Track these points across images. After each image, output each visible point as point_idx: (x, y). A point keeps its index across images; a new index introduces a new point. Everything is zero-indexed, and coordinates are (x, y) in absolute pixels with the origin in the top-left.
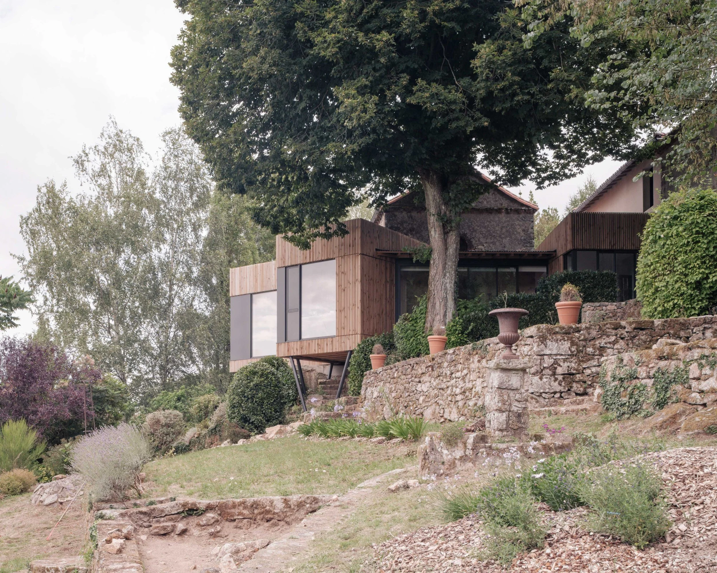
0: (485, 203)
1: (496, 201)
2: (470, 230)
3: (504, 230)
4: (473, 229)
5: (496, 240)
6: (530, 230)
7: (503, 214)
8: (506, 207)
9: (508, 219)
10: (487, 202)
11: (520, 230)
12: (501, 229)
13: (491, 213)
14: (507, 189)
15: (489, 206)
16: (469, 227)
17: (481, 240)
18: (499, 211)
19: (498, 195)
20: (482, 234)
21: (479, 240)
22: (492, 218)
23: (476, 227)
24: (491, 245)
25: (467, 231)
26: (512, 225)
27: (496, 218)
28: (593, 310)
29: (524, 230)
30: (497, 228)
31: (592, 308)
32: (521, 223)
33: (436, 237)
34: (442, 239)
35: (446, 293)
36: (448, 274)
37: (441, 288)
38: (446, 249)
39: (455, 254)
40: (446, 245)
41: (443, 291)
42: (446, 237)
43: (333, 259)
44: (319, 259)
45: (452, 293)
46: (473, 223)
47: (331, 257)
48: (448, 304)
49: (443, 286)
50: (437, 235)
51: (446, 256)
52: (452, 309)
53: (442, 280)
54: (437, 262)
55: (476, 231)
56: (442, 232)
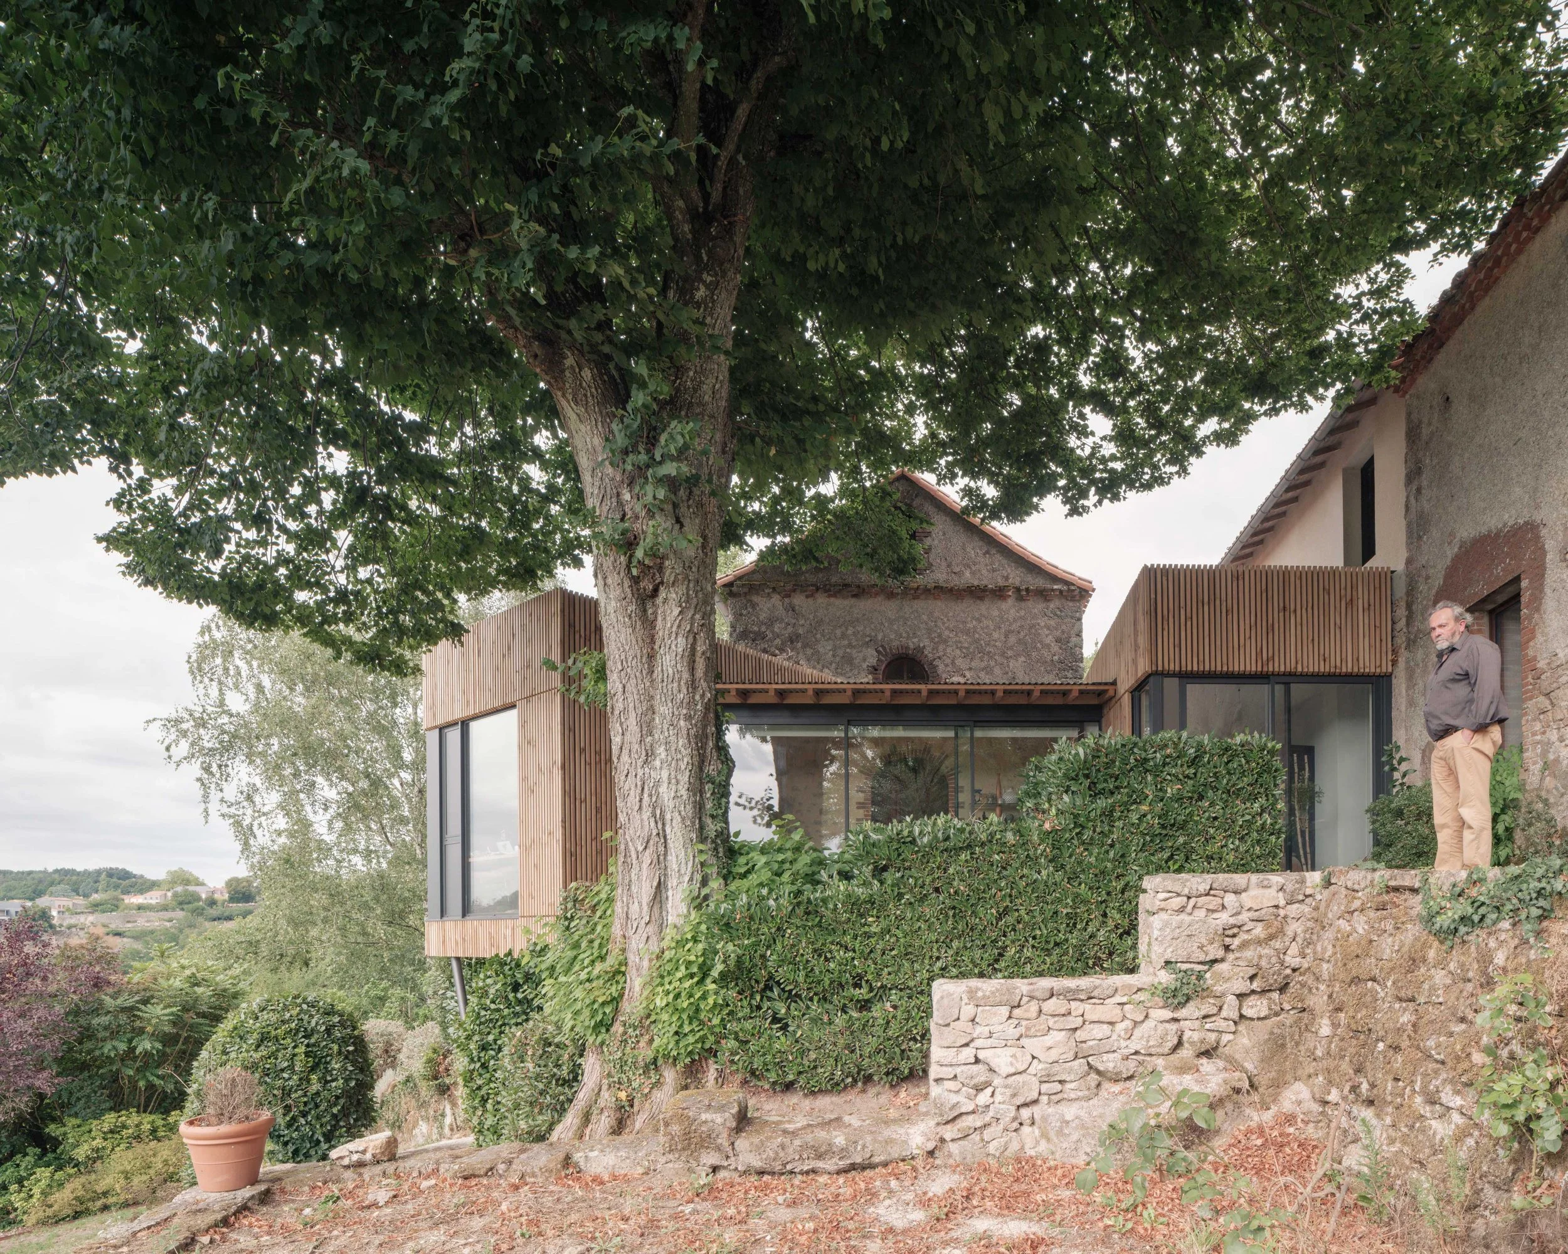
0: (968, 574)
1: (994, 570)
2: (932, 640)
3: (1012, 639)
4: (940, 636)
5: (992, 663)
6: (1074, 639)
7: (1010, 601)
8: (1017, 584)
9: (1022, 613)
10: (973, 573)
11: (1049, 640)
12: (1006, 636)
13: (981, 598)
14: (1002, 528)
15: (976, 583)
16: (929, 631)
17: (959, 662)
18: (999, 593)
19: (998, 557)
20: (961, 648)
21: (953, 663)
22: (985, 612)
23: (947, 633)
24: (982, 675)
25: (926, 642)
26: (1032, 626)
27: (991, 610)
28: (1182, 909)
29: (1058, 640)
30: (996, 635)
31: (1177, 902)
32: (1052, 623)
33: (611, 610)
34: (630, 617)
35: (660, 820)
36: (662, 748)
37: (641, 800)
38: (651, 657)
39: (686, 675)
40: (653, 642)
41: (647, 813)
42: (650, 611)
43: (513, 706)
44: (489, 707)
45: (683, 819)
46: (940, 624)
47: (509, 701)
48: (672, 858)
49: (646, 796)
50: (613, 603)
51: (652, 681)
52: (687, 879)
53: (640, 773)
54: (619, 706)
55: (945, 641)
56: (628, 590)
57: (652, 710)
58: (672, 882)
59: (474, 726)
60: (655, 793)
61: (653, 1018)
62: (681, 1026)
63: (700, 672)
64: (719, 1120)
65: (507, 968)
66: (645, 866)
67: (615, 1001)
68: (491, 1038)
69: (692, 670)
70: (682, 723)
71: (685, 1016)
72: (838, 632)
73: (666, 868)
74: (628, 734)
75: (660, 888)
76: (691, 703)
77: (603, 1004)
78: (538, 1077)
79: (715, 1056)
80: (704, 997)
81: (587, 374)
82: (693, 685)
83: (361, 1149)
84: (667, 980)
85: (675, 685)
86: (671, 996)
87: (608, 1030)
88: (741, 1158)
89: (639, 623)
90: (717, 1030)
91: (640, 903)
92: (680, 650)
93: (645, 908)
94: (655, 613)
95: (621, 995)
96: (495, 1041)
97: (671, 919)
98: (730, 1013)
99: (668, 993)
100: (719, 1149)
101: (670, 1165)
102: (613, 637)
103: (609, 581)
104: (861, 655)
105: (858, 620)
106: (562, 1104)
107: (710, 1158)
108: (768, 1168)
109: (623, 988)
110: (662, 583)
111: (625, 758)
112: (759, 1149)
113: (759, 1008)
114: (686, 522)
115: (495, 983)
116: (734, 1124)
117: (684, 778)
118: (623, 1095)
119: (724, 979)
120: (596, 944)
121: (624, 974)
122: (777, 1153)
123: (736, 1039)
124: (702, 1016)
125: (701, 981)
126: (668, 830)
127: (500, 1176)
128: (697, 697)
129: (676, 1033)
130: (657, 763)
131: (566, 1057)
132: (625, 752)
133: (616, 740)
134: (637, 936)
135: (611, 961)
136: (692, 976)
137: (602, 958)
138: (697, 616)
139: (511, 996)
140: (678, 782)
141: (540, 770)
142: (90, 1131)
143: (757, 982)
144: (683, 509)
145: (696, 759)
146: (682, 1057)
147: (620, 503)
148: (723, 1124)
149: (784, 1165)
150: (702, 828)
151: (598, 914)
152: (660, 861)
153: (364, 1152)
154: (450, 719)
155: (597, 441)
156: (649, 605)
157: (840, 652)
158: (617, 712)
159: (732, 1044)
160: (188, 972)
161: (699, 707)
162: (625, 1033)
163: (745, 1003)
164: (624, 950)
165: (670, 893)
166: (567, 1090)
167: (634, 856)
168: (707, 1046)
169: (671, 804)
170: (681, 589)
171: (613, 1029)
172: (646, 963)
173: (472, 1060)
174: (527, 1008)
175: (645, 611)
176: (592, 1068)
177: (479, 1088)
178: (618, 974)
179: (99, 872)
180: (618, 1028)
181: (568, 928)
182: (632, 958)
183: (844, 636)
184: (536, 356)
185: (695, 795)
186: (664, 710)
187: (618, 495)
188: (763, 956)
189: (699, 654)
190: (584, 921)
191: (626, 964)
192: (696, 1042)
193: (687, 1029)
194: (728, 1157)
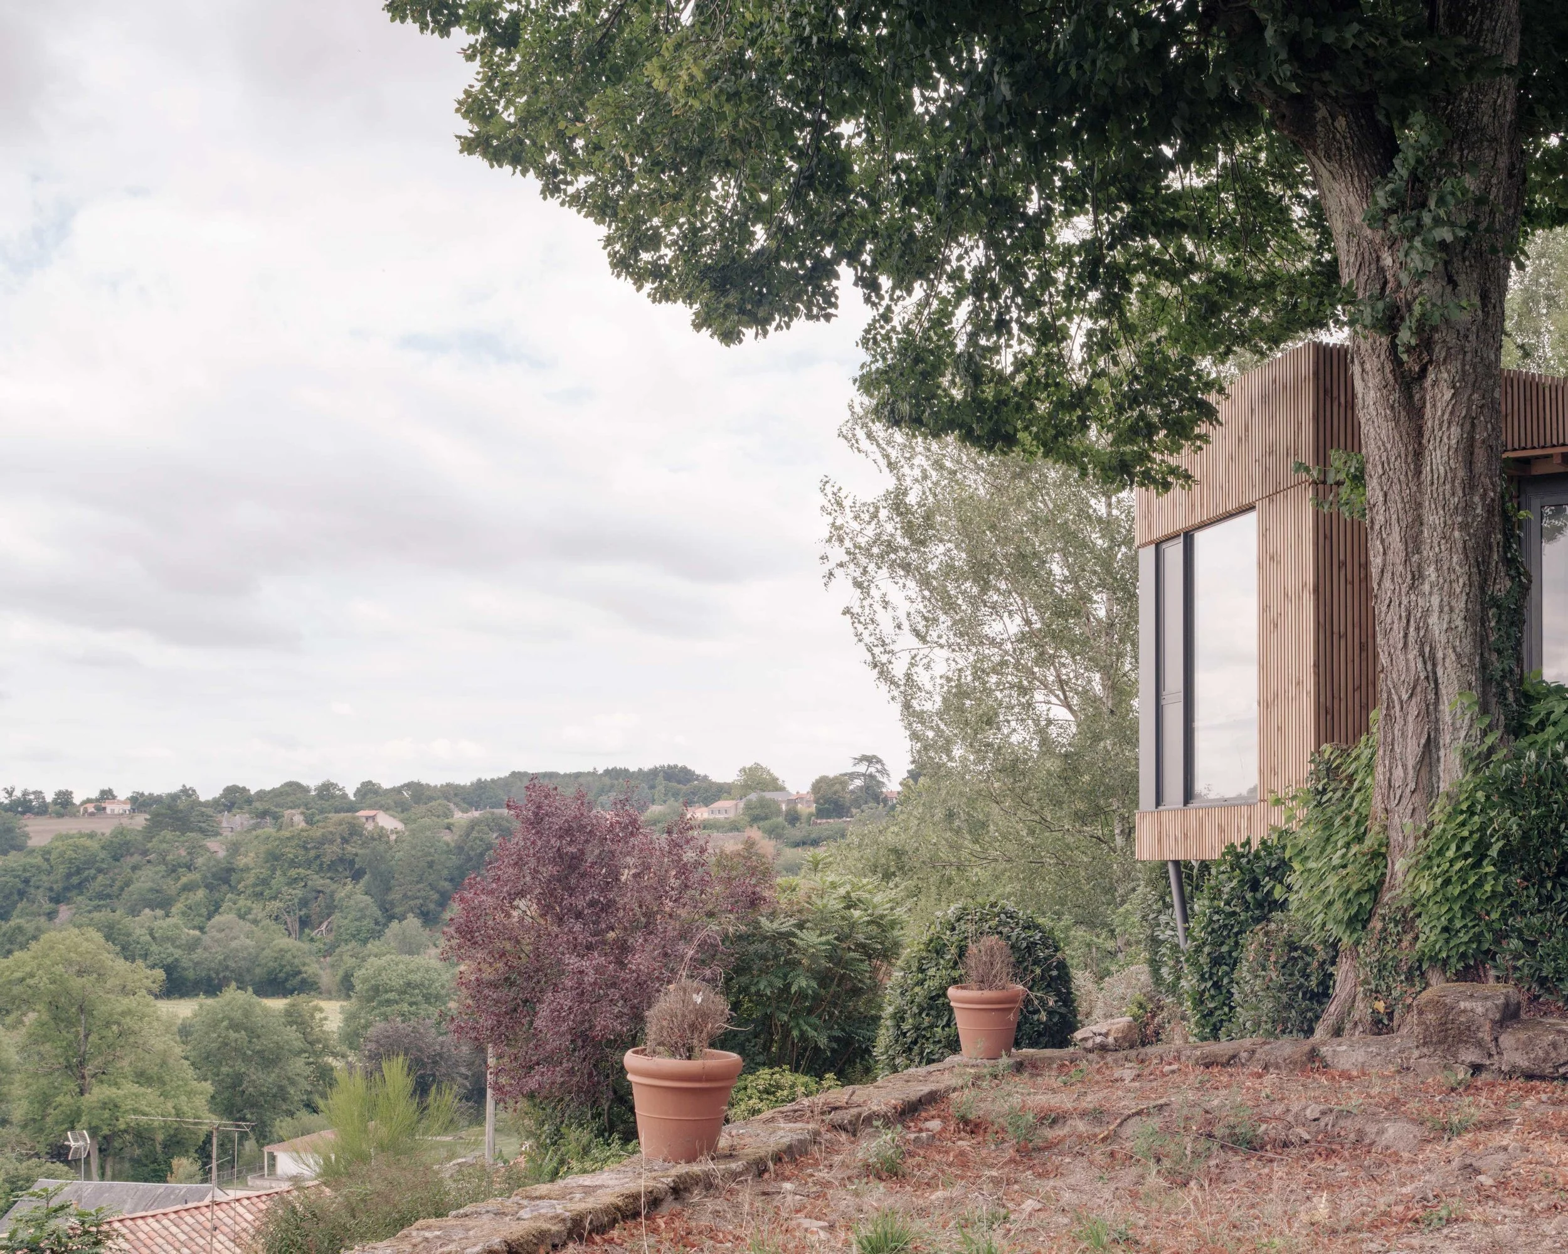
33: (1370, 401)
34: (1392, 407)
35: (1430, 659)
36: (1432, 568)
37: (1406, 636)
38: (1418, 455)
39: (1461, 473)
40: (1420, 434)
41: (1413, 653)
42: (1417, 397)
43: (1251, 508)
44: (1220, 511)
45: (1459, 656)
47: (1246, 501)
48: (1445, 708)
49: (1412, 629)
50: (1372, 392)
51: (1419, 485)
52: (1463, 734)
53: (1405, 601)
54: (1380, 519)
56: (1390, 376)
57: (1419, 520)
58: (1446, 738)
59: (1200, 537)
60: (1423, 626)
61: (1417, 910)
62: (1451, 920)
63: (1480, 465)
64: (1480, 1010)
65: (1244, 861)
66: (1410, 719)
67: (1375, 890)
68: (1225, 949)
69: (1470, 464)
70: (1457, 534)
71: (1456, 907)
73: (1437, 720)
74: (1390, 553)
75: (1430, 747)
76: (1468, 507)
77: (1359, 893)
78: (1282, 988)
79: (1493, 959)
80: (1479, 884)
81: (1341, 123)
82: (1470, 485)
83: (1104, 1031)
84: (1435, 862)
85: (1448, 487)
86: (1439, 881)
87: (1364, 927)
88: (1505, 1057)
89: (1403, 413)
90: (1496, 926)
91: (1405, 767)
92: (1454, 442)
93: (1411, 772)
94: (1423, 399)
95: (1381, 882)
96: (1230, 952)
97: (1444, 786)
98: (1514, 905)
99: (1436, 877)
100: (1479, 1044)
101: (1424, 1060)
102: (1372, 434)
103: (1368, 366)
106: (1311, 1021)
107: (1471, 1056)
108: (1537, 1072)
109: (1383, 874)
110: (1431, 362)
111: (1387, 584)
112: (1527, 1046)
113: (1550, 898)
114: (1461, 279)
115: (1230, 880)
116: (1498, 1016)
117: (1460, 604)
118: (1380, 1006)
119: (1505, 860)
120: (1353, 821)
121: (1385, 858)
122: (1548, 1053)
123: (1520, 937)
124: (1478, 908)
125: (1477, 864)
126: (1440, 671)
127: (1243, 1065)
128: (1476, 499)
129: (1445, 929)
130: (1426, 587)
131: (1315, 964)
132: (1388, 576)
133: (1376, 562)
134: (1401, 808)
135: (1370, 842)
136: (1466, 856)
137: (1360, 839)
138: (1476, 396)
139: (1249, 896)
140: (1452, 610)
141: (1286, 595)
142: (745, 1088)
143: (1548, 864)
144: (1457, 264)
145: (1476, 578)
146: (1453, 960)
147: (1381, 270)
148: (1485, 1015)
149: (1556, 1068)
150: (1484, 666)
151: (1356, 785)
152: (1430, 712)
153: (1106, 1035)
154: (1170, 530)
155: (1352, 200)
156: (1416, 389)
158: (1377, 527)
159: (1515, 943)
160: (842, 891)
161: (1479, 511)
162: (1385, 929)
163: (1533, 892)
164: (1385, 828)
165: (1442, 753)
166: (1315, 1006)
167: (1398, 708)
168: (1485, 946)
169: (1443, 639)
170: (1455, 366)
171: (1371, 925)
172: (1411, 843)
173: (1202, 978)
174: (1268, 906)
175: (1411, 397)
176: (1345, 976)
177: (1211, 1013)
178: (1378, 856)
179: (654, 772)
180: (1376, 924)
181: (1319, 804)
182: (1396, 836)
184: (1283, 117)
185: (1474, 624)
186: (1433, 518)
187: (1378, 258)
188: (1555, 831)
189: (1478, 444)
190: (1339, 794)
191: (1387, 845)
192: (1470, 941)
193: (1458, 924)
194: (1490, 1056)
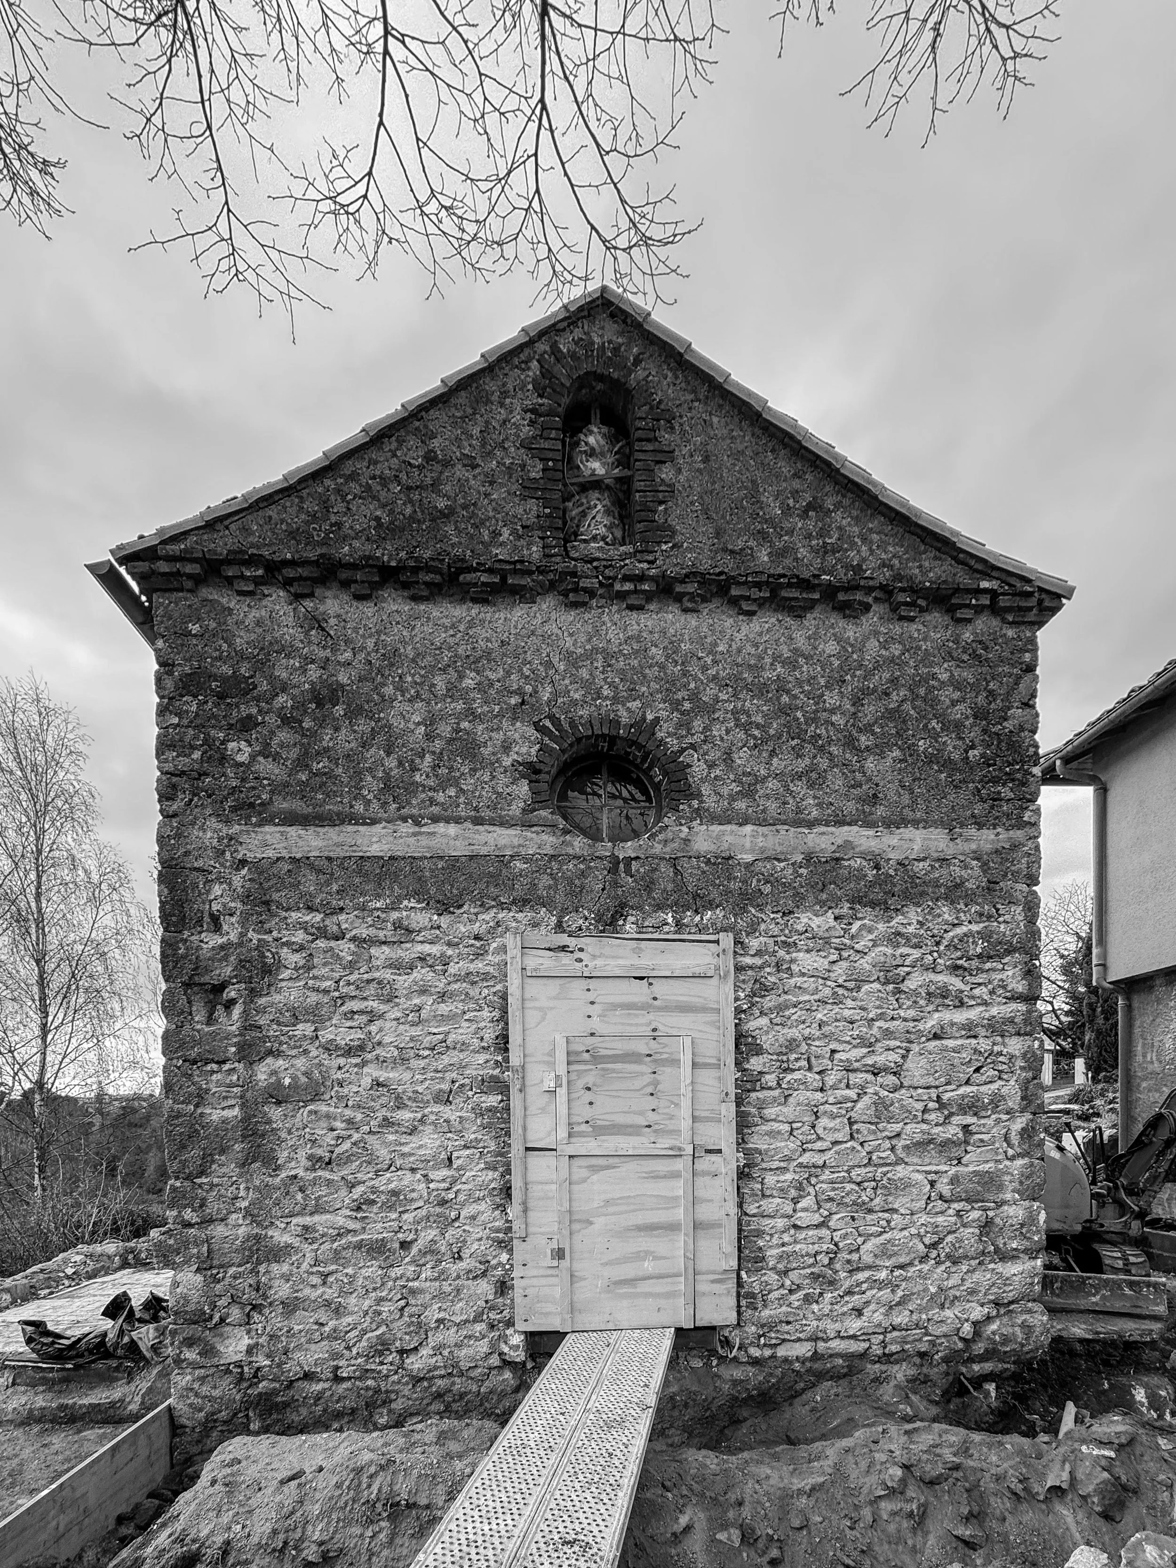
2: (676, 705)
3: (871, 710)
4: (694, 697)
6: (1018, 712)
7: (868, 621)
8: (885, 579)
9: (894, 650)
11: (959, 712)
12: (857, 702)
13: (797, 612)
16: (669, 684)
20: (746, 727)
23: (712, 690)
24: (799, 787)
25: (659, 710)
26: (919, 681)
27: (823, 642)
29: (981, 714)
30: (831, 699)
46: (694, 669)
55: (709, 709)
72: (440, 683)
104: (499, 736)
105: (488, 653)
157: (445, 729)
183: (452, 691)
